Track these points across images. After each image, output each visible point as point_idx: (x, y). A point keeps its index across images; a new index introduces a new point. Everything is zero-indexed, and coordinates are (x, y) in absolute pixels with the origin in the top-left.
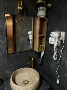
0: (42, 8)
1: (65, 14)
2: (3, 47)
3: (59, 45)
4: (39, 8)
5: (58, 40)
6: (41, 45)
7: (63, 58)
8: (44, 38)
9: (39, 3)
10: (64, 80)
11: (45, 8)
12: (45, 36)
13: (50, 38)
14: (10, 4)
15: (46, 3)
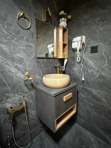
0: (63, 19)
1: (83, 22)
2: (34, 51)
3: (81, 48)
4: (61, 20)
5: (81, 43)
6: (64, 53)
7: (85, 58)
8: (66, 47)
9: (61, 14)
10: (88, 76)
11: (66, 19)
12: (66, 44)
13: (73, 44)
14: (38, 11)
15: (67, 15)
